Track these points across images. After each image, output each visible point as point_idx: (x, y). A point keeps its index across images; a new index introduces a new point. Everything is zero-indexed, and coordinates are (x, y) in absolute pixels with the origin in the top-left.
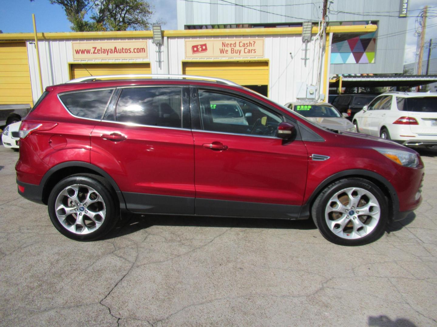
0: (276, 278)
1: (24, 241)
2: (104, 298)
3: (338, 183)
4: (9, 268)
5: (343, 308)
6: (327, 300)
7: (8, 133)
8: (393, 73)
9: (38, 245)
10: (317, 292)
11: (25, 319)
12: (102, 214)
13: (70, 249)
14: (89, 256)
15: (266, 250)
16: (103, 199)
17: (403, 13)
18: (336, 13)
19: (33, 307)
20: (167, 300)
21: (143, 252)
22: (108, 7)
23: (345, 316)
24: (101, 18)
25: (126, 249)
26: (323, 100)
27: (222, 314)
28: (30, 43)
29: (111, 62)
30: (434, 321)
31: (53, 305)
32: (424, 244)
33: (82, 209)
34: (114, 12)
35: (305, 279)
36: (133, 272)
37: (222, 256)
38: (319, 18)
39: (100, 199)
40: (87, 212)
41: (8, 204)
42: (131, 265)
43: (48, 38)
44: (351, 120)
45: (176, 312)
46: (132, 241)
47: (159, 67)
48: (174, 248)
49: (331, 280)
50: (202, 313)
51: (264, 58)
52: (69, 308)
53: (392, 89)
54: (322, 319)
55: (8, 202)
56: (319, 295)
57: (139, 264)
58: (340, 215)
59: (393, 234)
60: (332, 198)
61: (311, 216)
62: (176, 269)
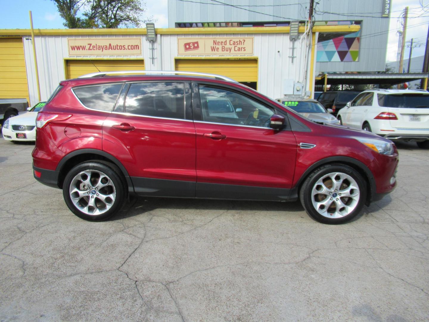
0: (269, 249)
1: (41, 221)
2: (121, 265)
3: (323, 169)
4: (32, 243)
5: (327, 271)
6: (313, 266)
7: (8, 126)
8: (376, 71)
9: (54, 225)
10: (304, 260)
11: (55, 282)
12: (112, 196)
13: (84, 228)
14: (102, 234)
15: (259, 228)
16: (113, 183)
17: (386, 13)
18: (322, 13)
19: (60, 273)
20: (176, 267)
21: (150, 230)
22: (100, 3)
23: (328, 277)
24: (93, 15)
25: (134, 228)
26: (309, 97)
27: (224, 277)
28: (27, 39)
29: (106, 58)
30: (402, 280)
31: (77, 271)
32: (397, 223)
33: (94, 192)
34: (106, 9)
35: (294, 250)
36: (143, 246)
37: (221, 233)
38: (305, 18)
39: (111, 183)
40: (99, 195)
41: (18, 191)
42: (140, 240)
43: (45, 34)
44: (336, 116)
45: (184, 276)
46: (139, 221)
47: (153, 63)
48: (178, 227)
49: (316, 251)
50: (207, 277)
51: (253, 56)
52: (92, 273)
53: (375, 86)
54: (309, 280)
55: (18, 189)
56: (307, 262)
57: (147, 240)
58: (325, 197)
59: (372, 215)
60: (317, 182)
61: (299, 198)
62: (181, 244)
